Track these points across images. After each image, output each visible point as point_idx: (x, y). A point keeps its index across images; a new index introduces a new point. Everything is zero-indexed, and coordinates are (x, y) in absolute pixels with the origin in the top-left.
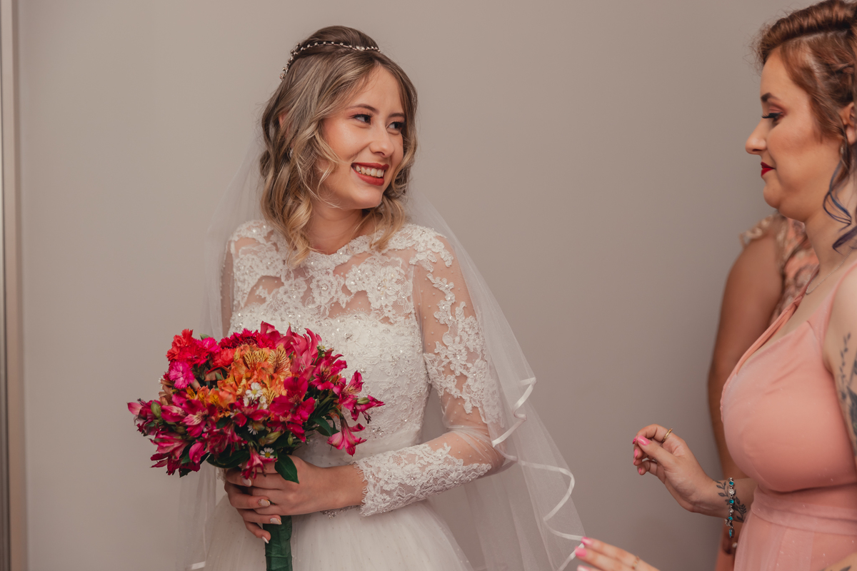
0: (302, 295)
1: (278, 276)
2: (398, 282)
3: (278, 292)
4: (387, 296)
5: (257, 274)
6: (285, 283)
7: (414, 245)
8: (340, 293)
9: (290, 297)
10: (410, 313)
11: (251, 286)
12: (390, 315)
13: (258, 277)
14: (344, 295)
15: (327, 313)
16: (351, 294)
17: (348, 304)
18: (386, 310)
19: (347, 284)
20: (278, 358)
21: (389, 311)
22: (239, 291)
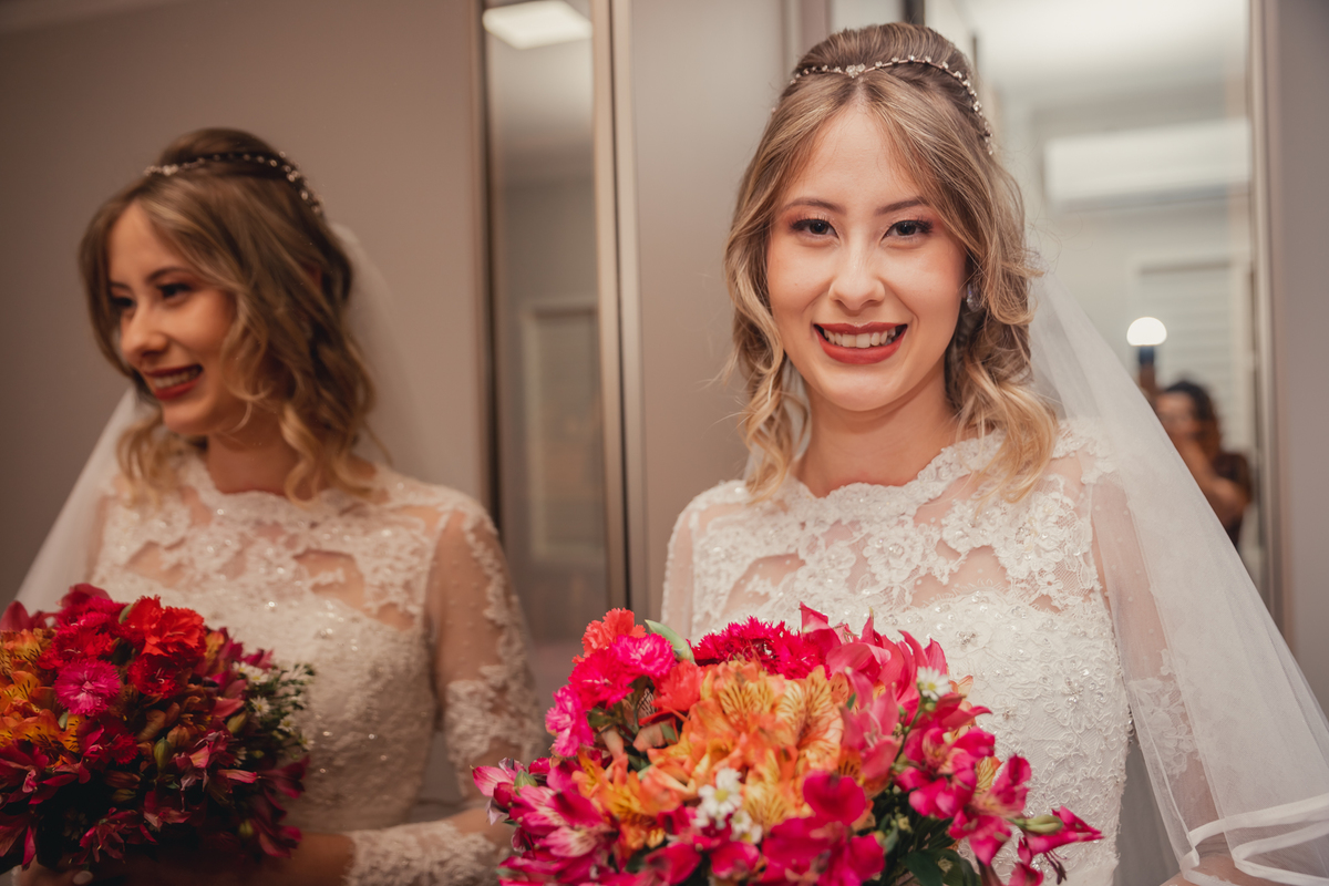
0: (847, 574)
1: (792, 551)
2: (1060, 522)
3: (794, 580)
4: (1038, 550)
5: (744, 558)
6: (807, 560)
7: (1086, 445)
8: (932, 558)
9: (821, 584)
10: (1092, 590)
11: (733, 579)
12: (1052, 591)
13: (749, 561)
14: (942, 561)
15: (908, 598)
16: (959, 554)
17: (952, 575)
18: (1041, 582)
19: (945, 536)
20: (810, 703)
21: (1049, 583)
22: (705, 594)
